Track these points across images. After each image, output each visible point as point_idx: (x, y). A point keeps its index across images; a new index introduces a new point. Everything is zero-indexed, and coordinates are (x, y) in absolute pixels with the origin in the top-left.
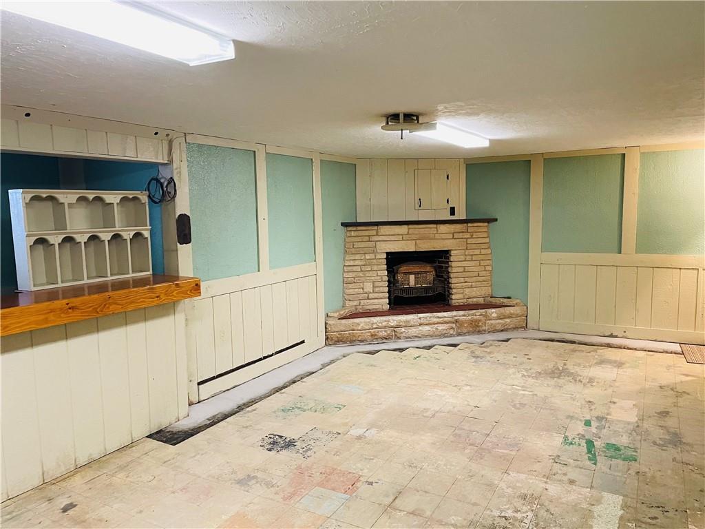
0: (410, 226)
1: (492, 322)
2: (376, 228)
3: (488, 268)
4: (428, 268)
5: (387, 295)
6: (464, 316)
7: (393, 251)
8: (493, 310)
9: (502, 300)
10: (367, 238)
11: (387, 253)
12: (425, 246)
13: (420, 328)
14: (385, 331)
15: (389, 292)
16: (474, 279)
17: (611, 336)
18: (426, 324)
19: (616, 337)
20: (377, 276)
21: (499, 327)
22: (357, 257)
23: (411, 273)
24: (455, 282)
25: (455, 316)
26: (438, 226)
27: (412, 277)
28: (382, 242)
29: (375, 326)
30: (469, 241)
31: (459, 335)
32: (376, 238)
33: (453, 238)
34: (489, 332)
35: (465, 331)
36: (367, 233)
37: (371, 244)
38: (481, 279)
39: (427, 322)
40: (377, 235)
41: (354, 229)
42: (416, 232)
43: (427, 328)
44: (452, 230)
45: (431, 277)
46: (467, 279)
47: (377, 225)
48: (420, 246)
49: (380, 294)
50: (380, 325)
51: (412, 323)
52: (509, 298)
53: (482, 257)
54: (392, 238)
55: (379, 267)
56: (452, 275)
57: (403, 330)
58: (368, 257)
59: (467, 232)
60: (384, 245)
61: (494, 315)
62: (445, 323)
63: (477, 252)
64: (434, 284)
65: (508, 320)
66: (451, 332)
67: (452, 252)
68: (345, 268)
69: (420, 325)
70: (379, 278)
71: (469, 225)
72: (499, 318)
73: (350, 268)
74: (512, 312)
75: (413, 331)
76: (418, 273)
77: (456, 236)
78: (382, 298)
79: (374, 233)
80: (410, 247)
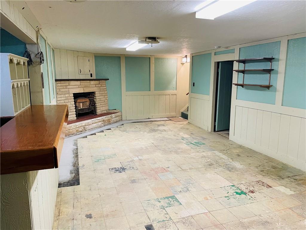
0: (81, 81)
1: (113, 119)
2: (68, 82)
3: (107, 99)
4: (88, 100)
5: (75, 113)
6: (106, 118)
7: (76, 93)
8: (114, 115)
9: (113, 111)
10: (65, 87)
11: (74, 94)
12: (87, 90)
13: (93, 125)
14: (81, 128)
15: (76, 111)
16: (103, 103)
17: (149, 118)
18: (95, 123)
19: (150, 118)
20: (71, 104)
21: (115, 121)
22: (62, 96)
23: (81, 102)
24: (98, 105)
25: (103, 118)
26: (90, 81)
27: (81, 104)
28: (71, 89)
29: (77, 127)
30: (101, 88)
31: (104, 126)
32: (69, 87)
33: (96, 87)
34: (113, 123)
35: (106, 124)
36: (65, 84)
37: (67, 90)
38: (105, 103)
39: (95, 122)
40: (69, 85)
41: (60, 82)
42: (83, 84)
43: (95, 125)
44: (95, 83)
45: (88, 104)
46: (101, 104)
47: (69, 81)
48: (85, 90)
49: (73, 113)
50: (79, 126)
51: (90, 123)
52: (115, 110)
53: (105, 94)
54: (75, 87)
55: (71, 100)
56: (97, 102)
57: (87, 127)
58: (66, 96)
59: (100, 84)
60: (72, 90)
61: (114, 116)
62: (101, 121)
63: (103, 92)
64: (89, 106)
65: (117, 118)
66: (102, 125)
67: (96, 92)
68: (58, 101)
69: (93, 124)
70: (72, 105)
71: (100, 81)
72: (115, 117)
73: (60, 101)
74: (118, 114)
75: (91, 127)
76: (84, 102)
77: (97, 86)
78: (73, 114)
79: (68, 84)
80: (81, 91)
